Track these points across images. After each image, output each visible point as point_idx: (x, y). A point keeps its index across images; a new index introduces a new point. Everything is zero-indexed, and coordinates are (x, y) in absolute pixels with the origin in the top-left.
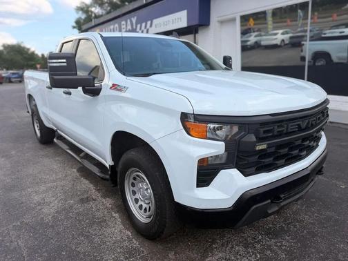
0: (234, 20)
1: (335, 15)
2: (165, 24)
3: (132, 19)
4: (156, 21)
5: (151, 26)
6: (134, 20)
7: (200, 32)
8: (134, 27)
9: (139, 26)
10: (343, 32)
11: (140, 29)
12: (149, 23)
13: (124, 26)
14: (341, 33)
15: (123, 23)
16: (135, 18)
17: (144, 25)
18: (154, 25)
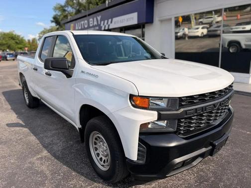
0: (170, 19)
1: (239, 15)
2: (122, 22)
3: (98, 17)
4: (115, 19)
5: (111, 22)
6: (99, 18)
7: (146, 27)
8: (99, 23)
9: (102, 22)
10: (245, 28)
11: (104, 24)
12: (110, 20)
13: (92, 22)
14: (243, 28)
15: (91, 19)
16: (100, 16)
17: (106, 21)
18: (113, 22)
